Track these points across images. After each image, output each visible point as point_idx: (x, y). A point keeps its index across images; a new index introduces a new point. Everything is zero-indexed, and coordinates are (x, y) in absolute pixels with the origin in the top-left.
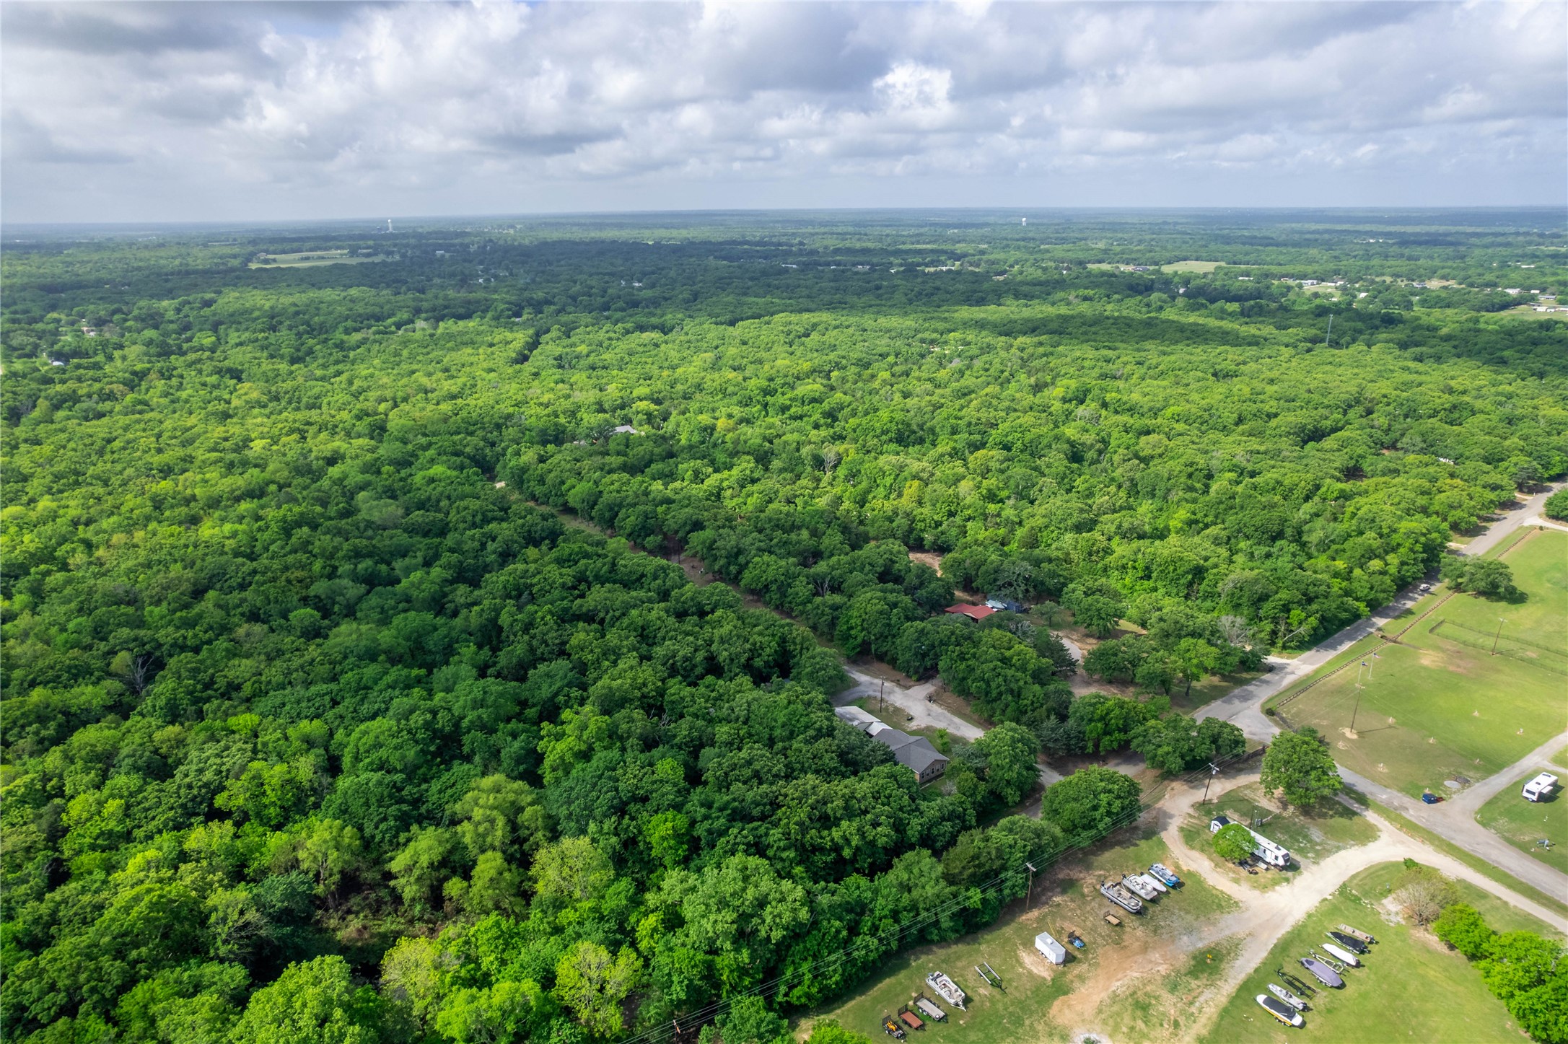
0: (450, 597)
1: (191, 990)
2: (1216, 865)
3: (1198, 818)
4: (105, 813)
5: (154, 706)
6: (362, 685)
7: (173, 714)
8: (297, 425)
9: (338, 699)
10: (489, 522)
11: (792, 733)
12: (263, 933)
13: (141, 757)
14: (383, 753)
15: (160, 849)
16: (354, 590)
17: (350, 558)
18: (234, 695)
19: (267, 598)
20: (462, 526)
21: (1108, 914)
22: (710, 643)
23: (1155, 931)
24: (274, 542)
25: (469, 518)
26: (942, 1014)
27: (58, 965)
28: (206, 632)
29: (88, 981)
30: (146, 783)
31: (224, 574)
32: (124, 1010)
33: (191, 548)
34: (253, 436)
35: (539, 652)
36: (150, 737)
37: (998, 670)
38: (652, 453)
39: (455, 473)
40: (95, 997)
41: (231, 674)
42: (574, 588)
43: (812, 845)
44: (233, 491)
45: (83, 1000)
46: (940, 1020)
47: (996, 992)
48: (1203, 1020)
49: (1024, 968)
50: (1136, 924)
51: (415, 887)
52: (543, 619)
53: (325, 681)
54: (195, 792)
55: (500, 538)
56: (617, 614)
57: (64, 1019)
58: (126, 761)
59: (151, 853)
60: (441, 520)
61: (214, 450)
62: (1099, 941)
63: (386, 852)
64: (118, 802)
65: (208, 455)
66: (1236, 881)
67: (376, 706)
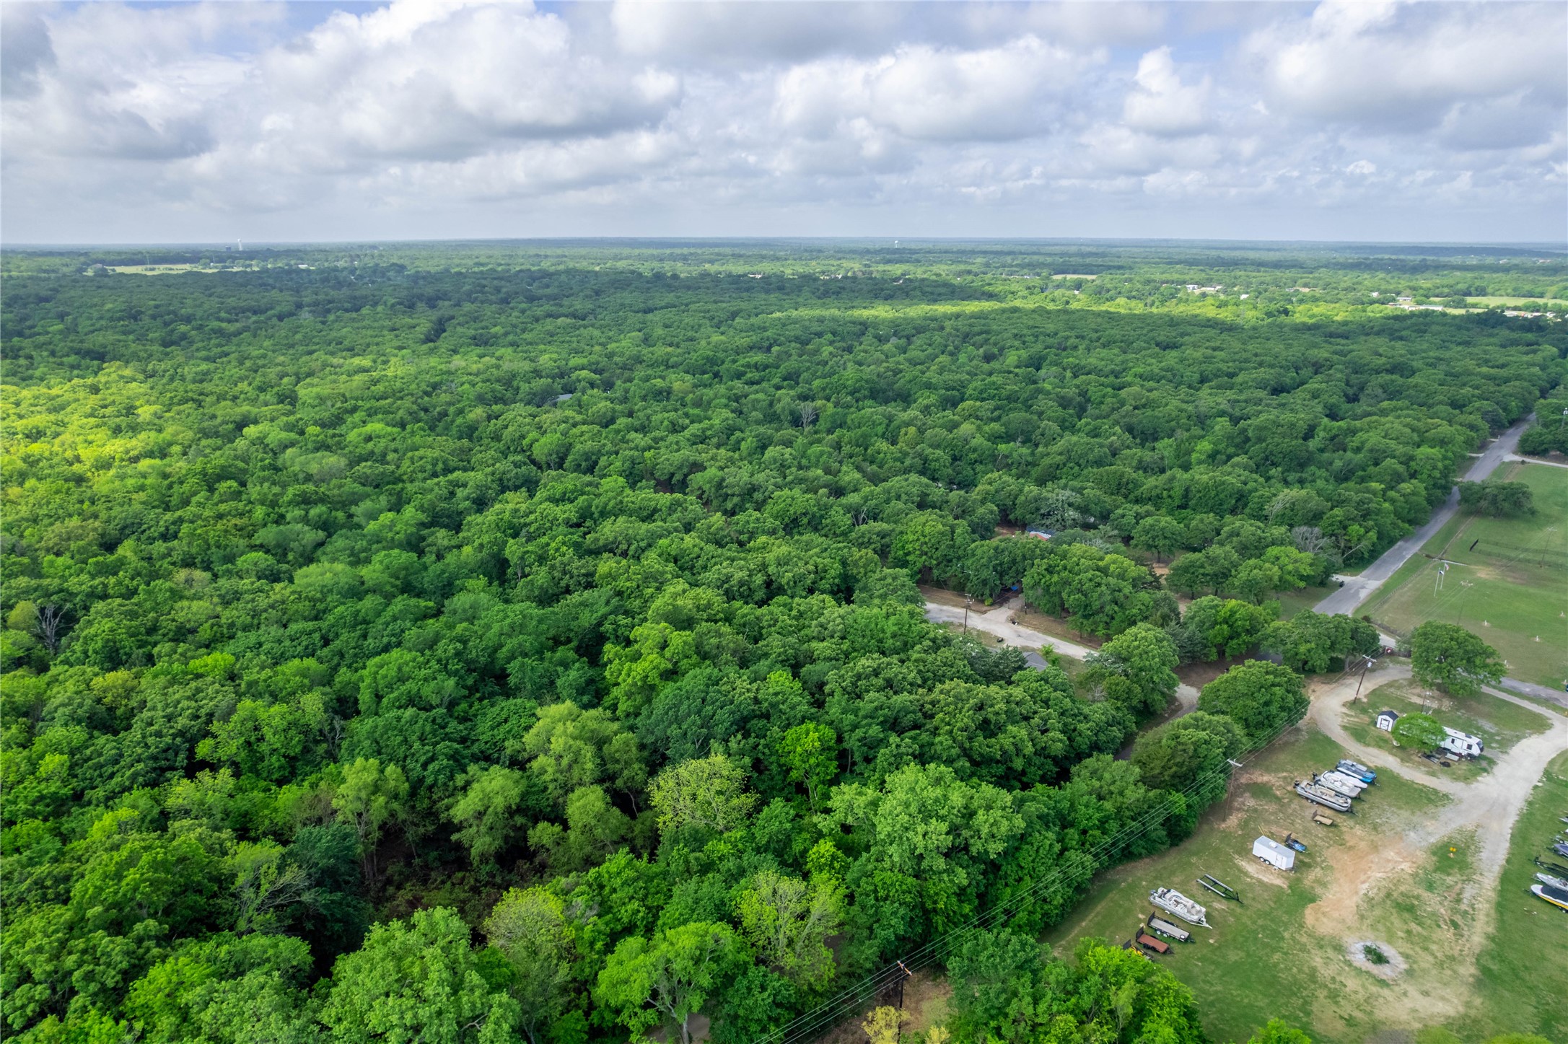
0: (430, 540)
1: (232, 970)
2: (1402, 760)
3: (1356, 716)
4: (42, 772)
5: (85, 653)
6: (360, 618)
7: (113, 658)
8: (190, 394)
9: (331, 636)
10: (452, 471)
11: (905, 644)
12: (306, 897)
13: (80, 705)
14: (410, 686)
15: (134, 807)
16: (311, 536)
17: (298, 504)
18: (190, 637)
19: (206, 542)
20: (420, 475)
21: (1315, 814)
22: (764, 566)
23: (1375, 829)
24: (195, 494)
25: (429, 467)
26: (1187, 934)
27: (30, 944)
28: (132, 579)
29: (80, 966)
30: (91, 737)
31: (140, 524)
32: (141, 1001)
33: (87, 503)
34: (138, 403)
35: (563, 583)
36: (88, 685)
37: (1098, 580)
38: (614, 410)
39: (396, 430)
40: (93, 987)
41: (181, 617)
42: (578, 525)
43: (981, 755)
44: (127, 452)
45: (73, 992)
46: (1186, 940)
47: (1233, 904)
48: (1481, 917)
49: (1251, 877)
50: (1351, 823)
51: (488, 839)
52: (557, 550)
53: (306, 619)
54: (168, 740)
55: (471, 483)
56: (643, 544)
57: (51, 1019)
58: (61, 710)
59: (124, 813)
60: (393, 472)
61: (92, 415)
62: (1319, 842)
63: (441, 799)
64: (58, 758)
65: (85, 420)
66: (1433, 774)
67: (385, 640)
